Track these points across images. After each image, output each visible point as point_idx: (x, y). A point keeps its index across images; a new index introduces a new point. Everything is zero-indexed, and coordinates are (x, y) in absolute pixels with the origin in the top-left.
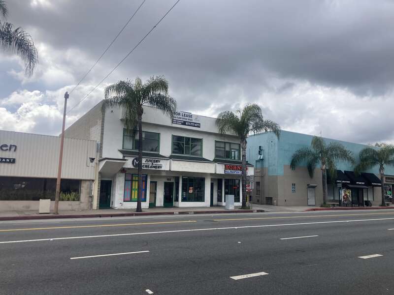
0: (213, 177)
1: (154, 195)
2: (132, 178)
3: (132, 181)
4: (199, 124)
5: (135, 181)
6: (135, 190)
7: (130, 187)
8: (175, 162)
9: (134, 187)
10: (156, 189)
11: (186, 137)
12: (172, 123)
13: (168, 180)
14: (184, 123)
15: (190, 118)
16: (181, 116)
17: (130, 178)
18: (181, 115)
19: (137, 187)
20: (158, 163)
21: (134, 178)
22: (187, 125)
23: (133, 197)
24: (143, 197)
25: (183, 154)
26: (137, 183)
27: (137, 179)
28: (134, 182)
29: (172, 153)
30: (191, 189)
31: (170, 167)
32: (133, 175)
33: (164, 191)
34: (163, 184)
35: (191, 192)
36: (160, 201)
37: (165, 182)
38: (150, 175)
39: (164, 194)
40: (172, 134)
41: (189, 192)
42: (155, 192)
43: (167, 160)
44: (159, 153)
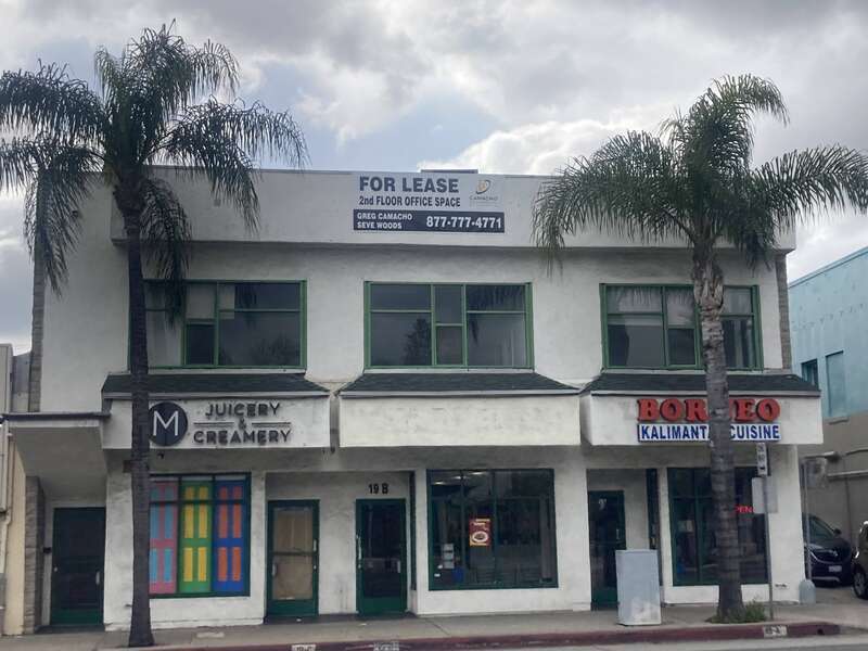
0: (595, 465)
1: (308, 560)
2: (181, 491)
3: (180, 504)
4: (501, 215)
5: (196, 503)
6: (196, 543)
7: (171, 534)
8: (360, 405)
9: (189, 531)
10: (316, 537)
11: (439, 286)
12: (356, 228)
13: (374, 488)
14: (417, 223)
15: (447, 195)
16: (399, 192)
17: (172, 496)
18: (398, 184)
19: (204, 532)
20: (271, 419)
21: (189, 494)
22: (433, 229)
23: (188, 577)
24: (237, 576)
25: (427, 362)
26: (204, 514)
27: (204, 494)
28: (189, 510)
29: (366, 367)
30: (480, 529)
31: (335, 432)
32: (184, 479)
33: (357, 541)
34: (352, 512)
35: (480, 543)
36: (341, 591)
37: (359, 502)
38: (264, 472)
39: (360, 557)
40: (366, 279)
41: (472, 543)
42: (315, 549)
43: (317, 401)
44: (303, 371)
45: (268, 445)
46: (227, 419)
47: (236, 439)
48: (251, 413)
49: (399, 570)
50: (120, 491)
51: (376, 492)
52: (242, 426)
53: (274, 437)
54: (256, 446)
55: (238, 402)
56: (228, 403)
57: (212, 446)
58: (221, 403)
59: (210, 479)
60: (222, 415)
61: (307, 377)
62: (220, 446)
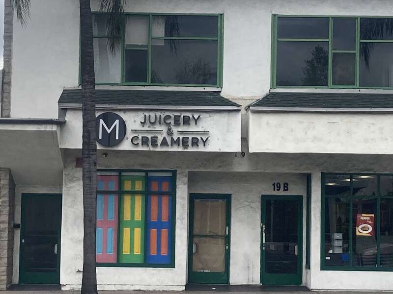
1: (221, 242)
2: (120, 184)
3: (120, 193)
5: (133, 193)
6: (132, 225)
7: (112, 215)
8: (266, 118)
9: (127, 216)
10: (228, 224)
11: (336, 19)
13: (277, 186)
17: (113, 186)
19: (138, 216)
20: (193, 128)
21: (127, 186)
23: (126, 250)
24: (164, 251)
25: (325, 84)
26: (139, 201)
27: (139, 186)
28: (127, 199)
29: (272, 87)
30: (365, 222)
31: (245, 140)
32: (124, 174)
33: (262, 228)
34: (258, 205)
35: (365, 233)
36: (248, 267)
37: (264, 197)
38: (187, 171)
39: (264, 242)
40: (274, 13)
41: (358, 233)
42: (227, 234)
43: (230, 114)
44: (219, 89)
45: (191, 149)
46: (158, 127)
47: (164, 143)
48: (177, 123)
49: (296, 253)
50: (73, 181)
51: (278, 190)
52: (170, 133)
53: (195, 142)
54: (181, 149)
55: (167, 114)
56: (158, 114)
57: (145, 149)
58: (152, 114)
59: (143, 174)
60: (153, 124)
61: (222, 94)
62: (152, 149)
